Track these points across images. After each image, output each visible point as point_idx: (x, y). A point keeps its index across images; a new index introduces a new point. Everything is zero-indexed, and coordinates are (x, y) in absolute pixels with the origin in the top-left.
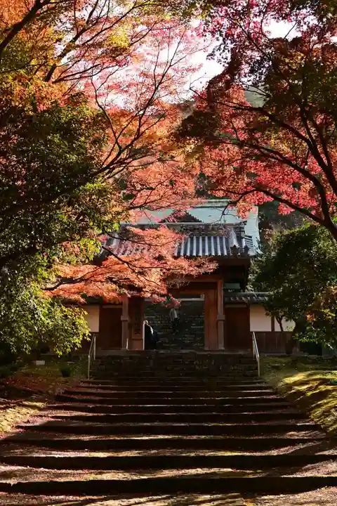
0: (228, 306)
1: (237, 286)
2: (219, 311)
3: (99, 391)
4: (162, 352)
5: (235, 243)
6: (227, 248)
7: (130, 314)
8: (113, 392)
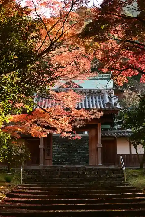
0: (103, 139)
1: (109, 127)
2: (99, 142)
3: (31, 191)
4: (64, 167)
5: (108, 101)
6: (103, 104)
7: (44, 144)
8: (40, 191)
